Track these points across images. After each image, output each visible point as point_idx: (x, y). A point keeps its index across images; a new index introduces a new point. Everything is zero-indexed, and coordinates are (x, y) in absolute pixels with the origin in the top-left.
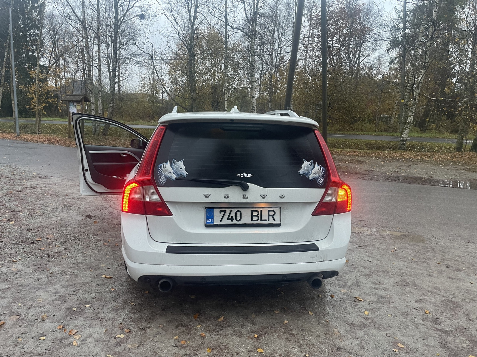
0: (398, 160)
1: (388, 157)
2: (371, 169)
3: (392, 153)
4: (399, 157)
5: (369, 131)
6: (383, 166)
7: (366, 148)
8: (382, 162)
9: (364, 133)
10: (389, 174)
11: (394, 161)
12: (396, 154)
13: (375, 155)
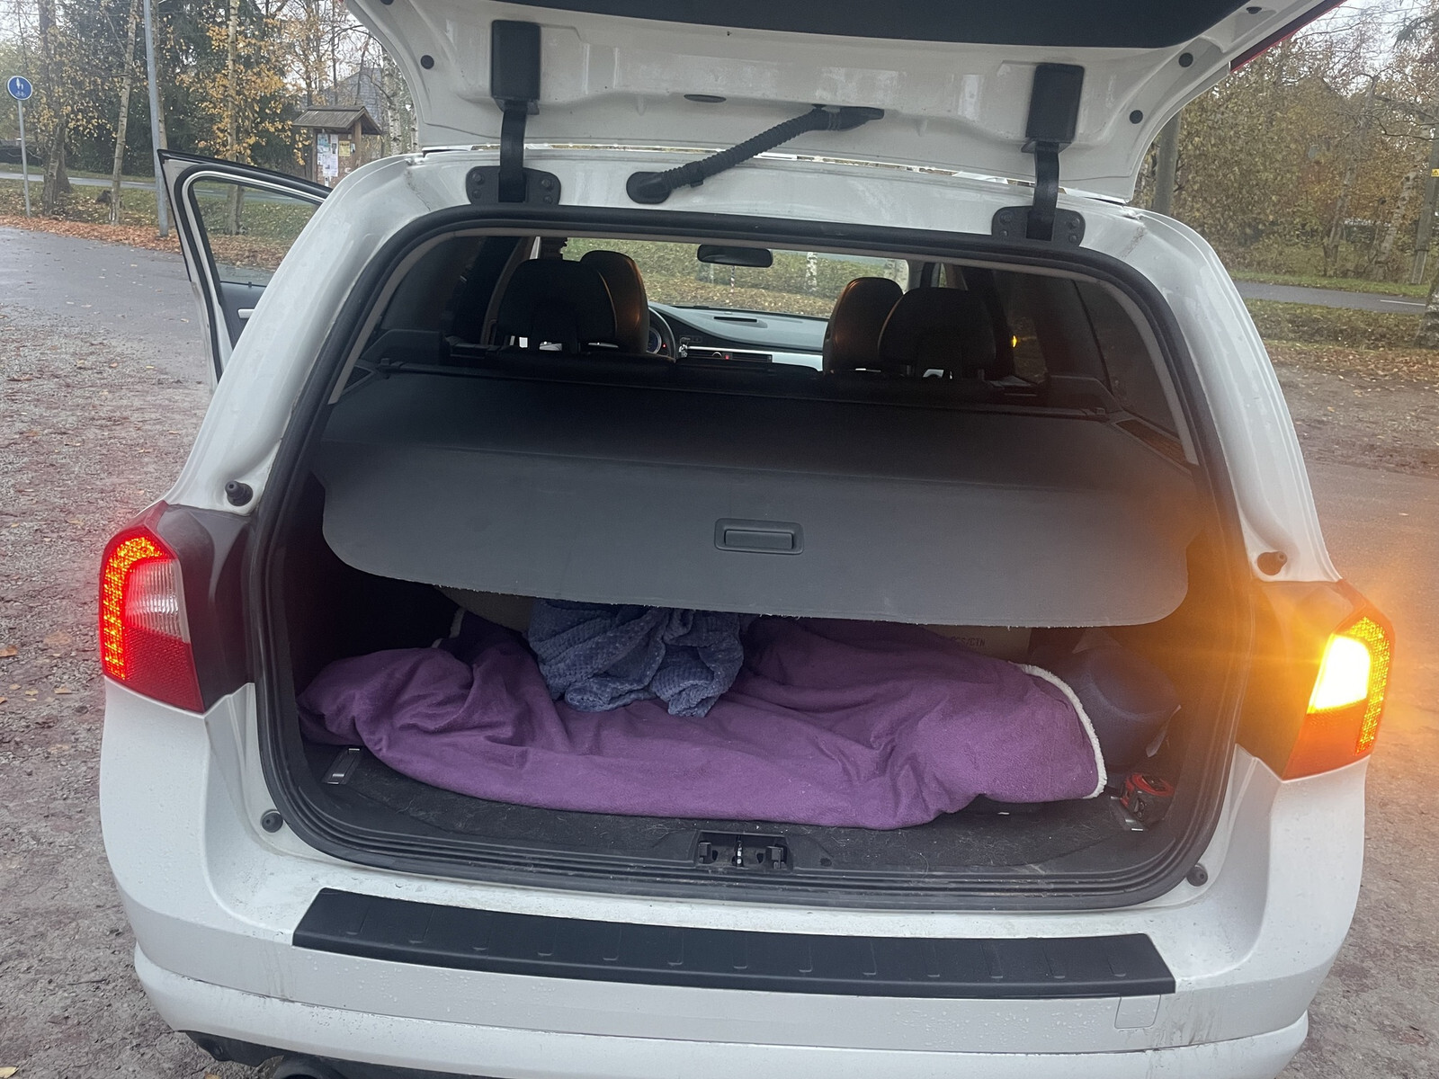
0: (1417, 387)
1: (1381, 373)
2: (1317, 415)
3: (1390, 357)
4: (1418, 372)
5: (1302, 273)
6: (1363, 406)
7: (1294, 332)
8: (1357, 391)
9: (1286, 277)
10: (1384, 439)
11: (1399, 390)
12: (1407, 363)
13: (1330, 361)
